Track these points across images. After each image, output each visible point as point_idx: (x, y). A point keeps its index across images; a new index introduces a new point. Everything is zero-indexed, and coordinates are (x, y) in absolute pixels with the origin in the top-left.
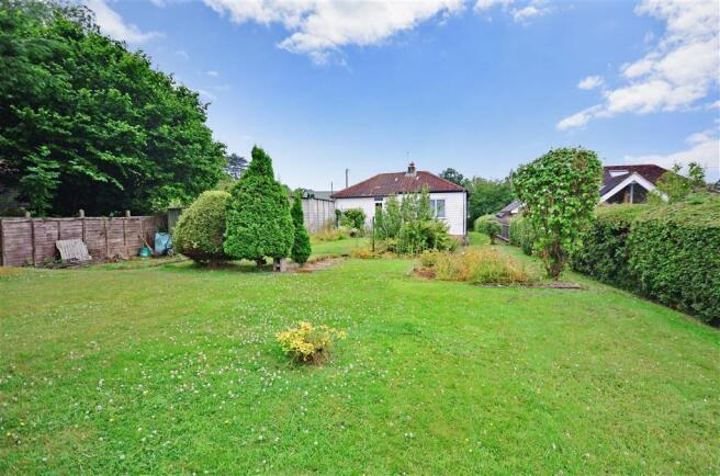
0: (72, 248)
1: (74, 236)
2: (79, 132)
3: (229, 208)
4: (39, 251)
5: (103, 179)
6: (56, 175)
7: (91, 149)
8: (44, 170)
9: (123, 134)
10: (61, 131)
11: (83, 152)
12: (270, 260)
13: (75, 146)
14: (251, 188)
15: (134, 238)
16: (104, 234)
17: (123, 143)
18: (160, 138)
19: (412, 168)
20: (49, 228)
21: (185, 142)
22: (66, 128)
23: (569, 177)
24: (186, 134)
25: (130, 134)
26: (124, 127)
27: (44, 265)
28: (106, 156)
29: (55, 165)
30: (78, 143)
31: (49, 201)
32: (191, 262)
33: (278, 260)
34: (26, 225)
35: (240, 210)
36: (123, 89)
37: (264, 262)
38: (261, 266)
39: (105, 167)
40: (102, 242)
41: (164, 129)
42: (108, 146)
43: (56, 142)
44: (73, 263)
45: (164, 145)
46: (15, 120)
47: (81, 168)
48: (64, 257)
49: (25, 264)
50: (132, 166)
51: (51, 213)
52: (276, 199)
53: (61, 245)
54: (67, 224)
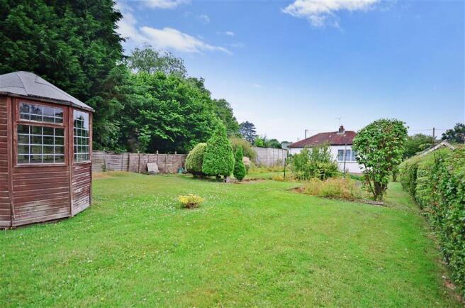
0: (153, 167)
1: (154, 161)
2: (159, 118)
3: (205, 151)
4: (140, 167)
5: (166, 138)
6: (150, 136)
7: (163, 125)
8: (145, 135)
9: (175, 119)
10: (153, 118)
11: (160, 127)
12: (222, 177)
13: (157, 124)
14: (214, 142)
15: (177, 164)
16: (165, 161)
17: (175, 123)
18: (191, 119)
19: (342, 129)
20: (146, 158)
21: (200, 120)
22: (155, 118)
23: (378, 137)
24: (201, 117)
25: (178, 118)
26: (176, 115)
27: (142, 173)
28: (168, 128)
29: (150, 132)
30: (159, 123)
31: (147, 147)
32: (192, 176)
33: (225, 177)
34: (138, 156)
35: (208, 152)
36: (178, 99)
37: (220, 177)
38: (218, 179)
39: (168, 133)
40: (164, 165)
41: (192, 116)
42: (169, 124)
43: (152, 123)
44: (152, 173)
45: (191, 122)
46: (138, 114)
47: (158, 133)
48: (149, 170)
49: (136, 172)
50: (178, 132)
51: (146, 152)
52: (225, 147)
53: (149, 165)
54: (151, 156)
